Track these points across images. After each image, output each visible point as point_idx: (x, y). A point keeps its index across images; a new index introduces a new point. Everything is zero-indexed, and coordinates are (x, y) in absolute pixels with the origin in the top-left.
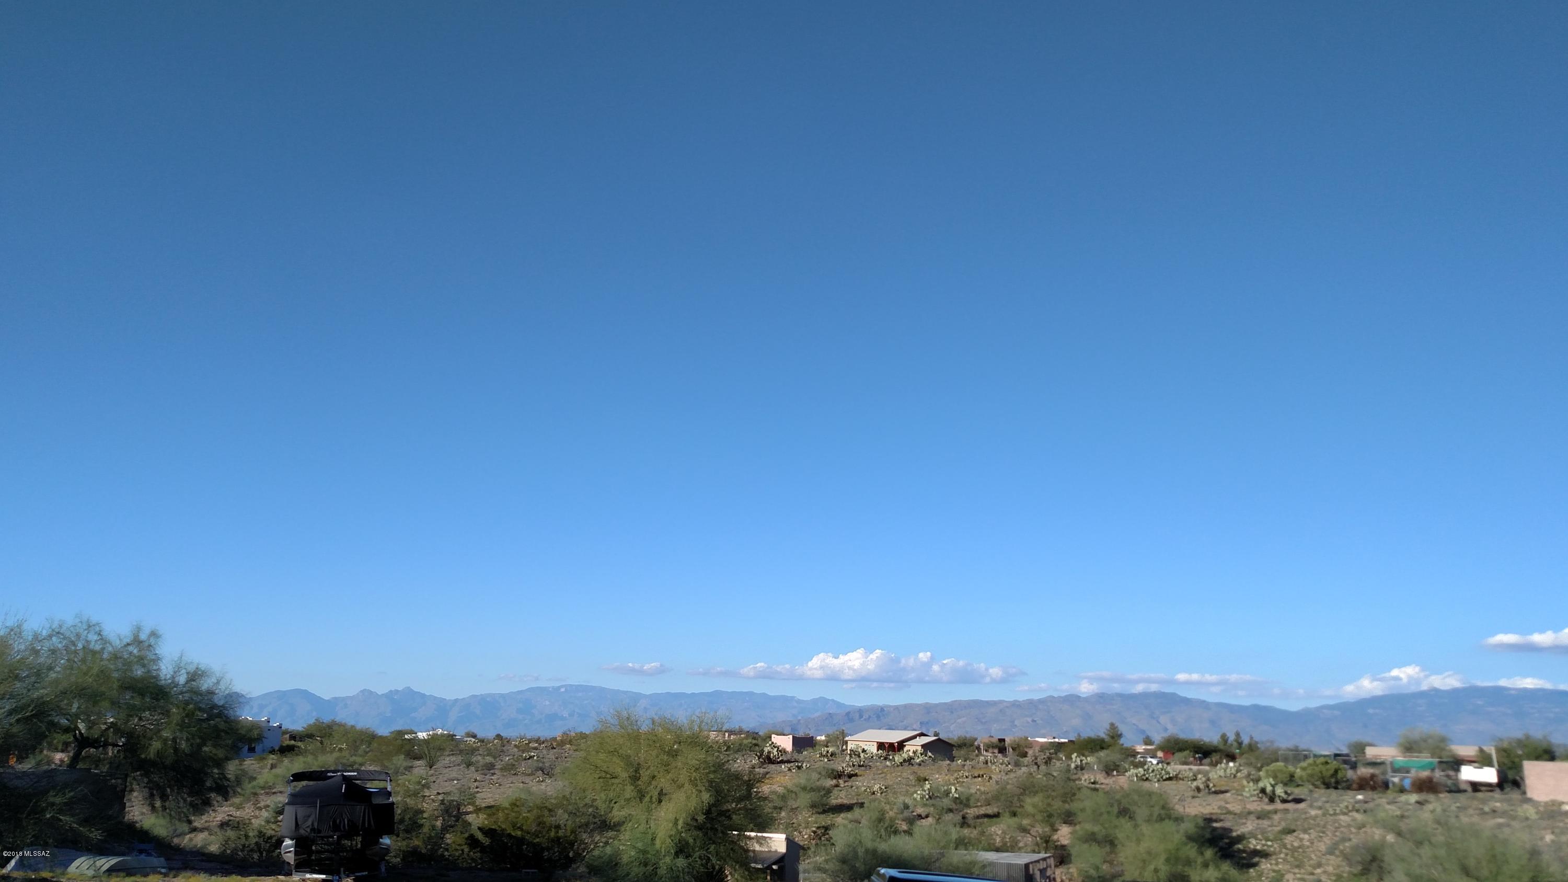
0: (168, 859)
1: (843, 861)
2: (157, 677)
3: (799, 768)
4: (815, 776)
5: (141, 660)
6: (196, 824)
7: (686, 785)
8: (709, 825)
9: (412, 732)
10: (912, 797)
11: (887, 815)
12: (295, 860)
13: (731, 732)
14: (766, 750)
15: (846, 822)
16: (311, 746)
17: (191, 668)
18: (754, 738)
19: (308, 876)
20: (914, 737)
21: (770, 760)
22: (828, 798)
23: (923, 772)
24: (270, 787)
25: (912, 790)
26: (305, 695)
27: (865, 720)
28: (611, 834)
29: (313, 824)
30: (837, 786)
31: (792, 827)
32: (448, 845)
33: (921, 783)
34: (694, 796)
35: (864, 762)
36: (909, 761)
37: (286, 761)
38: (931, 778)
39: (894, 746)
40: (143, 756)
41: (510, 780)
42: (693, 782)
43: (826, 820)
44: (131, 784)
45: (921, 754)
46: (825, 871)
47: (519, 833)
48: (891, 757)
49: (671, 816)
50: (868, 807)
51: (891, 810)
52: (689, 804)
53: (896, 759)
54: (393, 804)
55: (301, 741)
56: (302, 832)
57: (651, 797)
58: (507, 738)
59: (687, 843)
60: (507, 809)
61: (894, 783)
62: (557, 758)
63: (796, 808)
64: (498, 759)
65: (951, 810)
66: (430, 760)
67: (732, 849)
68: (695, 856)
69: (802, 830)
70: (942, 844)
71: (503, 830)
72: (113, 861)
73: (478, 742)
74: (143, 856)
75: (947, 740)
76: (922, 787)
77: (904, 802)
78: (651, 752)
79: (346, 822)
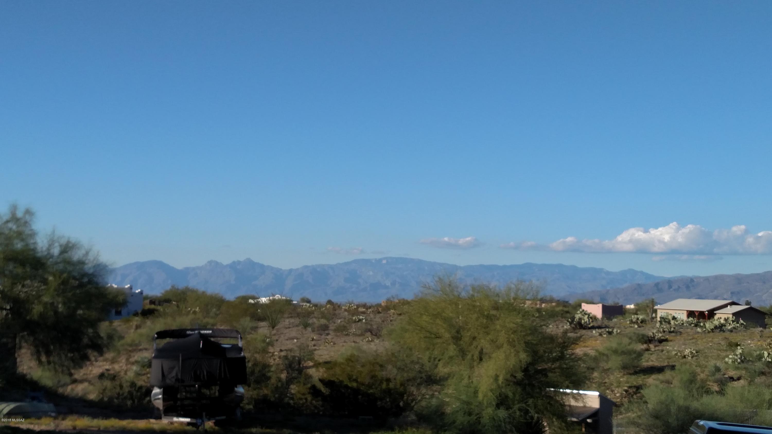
0: (56, 405)
1: (657, 417)
2: (34, 250)
3: (610, 333)
4: (626, 341)
5: (20, 235)
6: (76, 376)
7: (505, 345)
8: (527, 382)
9: (253, 298)
10: (723, 361)
11: (699, 377)
12: (164, 406)
13: (542, 301)
14: (578, 316)
15: (658, 382)
16: (170, 309)
17: (63, 241)
18: (565, 306)
19: (175, 419)
20: (725, 306)
21: (581, 326)
22: (639, 361)
23: (734, 338)
24: (137, 345)
25: (724, 354)
26: (160, 265)
27: (675, 290)
28: (435, 387)
29: (177, 375)
30: (648, 350)
31: (605, 386)
32: (292, 394)
33: (733, 348)
34: (513, 355)
35: (674, 328)
36: (720, 328)
37: (149, 323)
38: (743, 343)
39: (704, 314)
40: (28, 318)
41: (343, 339)
42: (511, 344)
43: (638, 380)
44: (20, 342)
45: (733, 321)
46: (638, 425)
47: (355, 385)
48: (702, 324)
49: (492, 373)
50: (679, 370)
51: (703, 372)
52: (508, 363)
53: (707, 325)
54: (244, 358)
55: (160, 305)
56: (168, 381)
57: (473, 356)
58: (337, 304)
59: (507, 397)
60: (343, 364)
61: (705, 348)
62: (383, 321)
63: (608, 370)
64: (331, 321)
65: (763, 373)
66: (272, 322)
67: (549, 403)
68: (515, 409)
69: (614, 389)
70: (755, 404)
71: (341, 382)
72: (12, 406)
73: (312, 307)
74: (35, 403)
75: (759, 309)
76: (734, 351)
77: (715, 364)
78: (471, 316)
79: (205, 373)
